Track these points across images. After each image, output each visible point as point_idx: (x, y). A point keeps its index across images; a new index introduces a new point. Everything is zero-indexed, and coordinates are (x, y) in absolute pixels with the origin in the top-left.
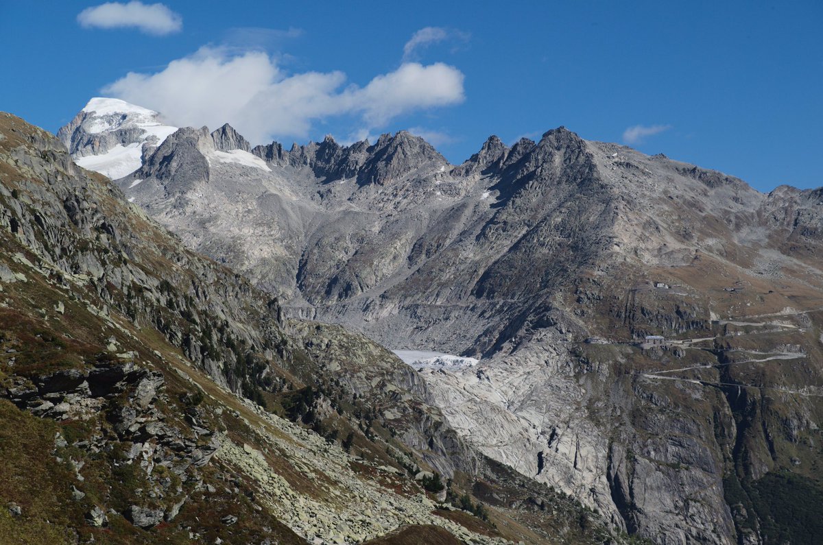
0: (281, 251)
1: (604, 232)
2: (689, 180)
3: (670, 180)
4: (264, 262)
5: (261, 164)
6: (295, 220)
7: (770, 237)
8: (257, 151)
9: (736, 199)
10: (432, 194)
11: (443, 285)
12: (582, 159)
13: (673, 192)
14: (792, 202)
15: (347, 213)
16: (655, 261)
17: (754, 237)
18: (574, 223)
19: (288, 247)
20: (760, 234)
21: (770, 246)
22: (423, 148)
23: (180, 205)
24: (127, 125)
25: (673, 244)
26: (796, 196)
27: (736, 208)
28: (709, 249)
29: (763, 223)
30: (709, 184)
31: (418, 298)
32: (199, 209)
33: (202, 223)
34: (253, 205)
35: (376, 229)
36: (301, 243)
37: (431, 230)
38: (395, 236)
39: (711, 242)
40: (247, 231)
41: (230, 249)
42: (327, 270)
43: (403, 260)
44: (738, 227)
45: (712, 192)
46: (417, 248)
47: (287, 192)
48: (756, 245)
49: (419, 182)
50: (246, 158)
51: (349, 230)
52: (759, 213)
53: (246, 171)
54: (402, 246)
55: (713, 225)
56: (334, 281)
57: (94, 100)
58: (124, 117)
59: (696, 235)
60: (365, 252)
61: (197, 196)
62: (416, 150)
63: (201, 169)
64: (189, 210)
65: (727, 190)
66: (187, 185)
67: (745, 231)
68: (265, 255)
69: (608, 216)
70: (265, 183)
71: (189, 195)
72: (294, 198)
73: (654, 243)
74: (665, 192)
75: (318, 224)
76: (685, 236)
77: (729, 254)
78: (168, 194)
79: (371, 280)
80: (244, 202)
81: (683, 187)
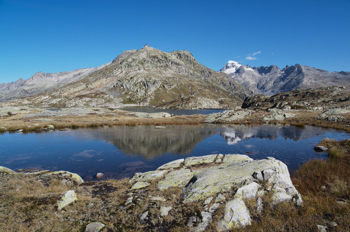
0: (255, 83)
1: (302, 80)
2: (318, 71)
3: (315, 71)
4: (252, 84)
5: (253, 70)
6: (257, 78)
7: (330, 80)
8: (252, 68)
9: (326, 74)
10: (277, 74)
11: (278, 88)
12: (300, 69)
13: (315, 73)
14: (335, 74)
15: (265, 77)
16: (310, 84)
17: (328, 80)
18: (298, 79)
19: (256, 82)
20: (329, 79)
21: (330, 81)
22: (277, 67)
23: (241, 77)
24: (233, 65)
25: (313, 81)
26: (336, 73)
27: (325, 75)
28: (320, 82)
29: (330, 78)
30: (321, 72)
31: (274, 90)
32: (244, 77)
33: (244, 79)
34: (251, 76)
35: (269, 79)
36: (258, 81)
37: (277, 80)
38: (271, 81)
39: (320, 81)
40: (250, 80)
41: (248, 83)
42: (262, 85)
43: (272, 84)
44: (325, 78)
45: (322, 73)
46: (275, 82)
47: (256, 74)
48: (328, 81)
49: (275, 72)
50: (250, 69)
51: (265, 80)
52: (329, 76)
53: (250, 71)
54: (272, 82)
55: (321, 78)
56: (262, 87)
57: (229, 61)
58: (233, 63)
59: (318, 80)
60: (267, 82)
61: (243, 75)
62: (275, 67)
63: (244, 71)
64: (242, 77)
65: (325, 72)
66: (242, 74)
67: (326, 79)
68: (253, 83)
69: (303, 77)
70: (253, 73)
71: (242, 75)
72: (257, 75)
73: (310, 81)
74: (314, 73)
75: (261, 78)
76: (316, 80)
77: (322, 83)
78: (239, 75)
79: (268, 87)
80: (250, 76)
81: (317, 72)
